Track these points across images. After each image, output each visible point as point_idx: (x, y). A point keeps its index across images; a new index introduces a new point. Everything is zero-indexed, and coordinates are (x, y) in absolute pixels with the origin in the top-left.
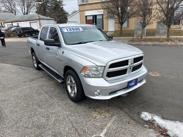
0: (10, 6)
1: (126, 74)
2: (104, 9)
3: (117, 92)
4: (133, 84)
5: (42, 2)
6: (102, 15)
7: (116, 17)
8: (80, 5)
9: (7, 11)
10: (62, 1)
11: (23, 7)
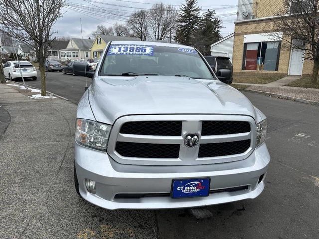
0: (140, 28)
1: (179, 160)
2: (283, 30)
3: (144, 199)
4: (195, 189)
5: (187, 22)
6: (280, 42)
7: (308, 46)
8: (237, 24)
9: (135, 35)
10: (220, 21)
11: (157, 30)
